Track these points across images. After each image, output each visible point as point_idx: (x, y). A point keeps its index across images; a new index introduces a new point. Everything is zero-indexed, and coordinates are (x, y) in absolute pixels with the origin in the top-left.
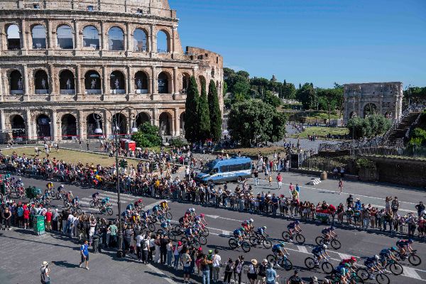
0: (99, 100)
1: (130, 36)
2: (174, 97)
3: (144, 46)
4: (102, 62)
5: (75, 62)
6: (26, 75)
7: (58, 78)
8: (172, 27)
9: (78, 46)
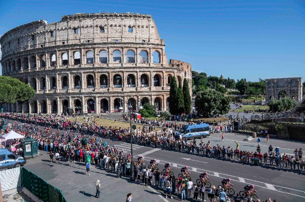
0: (121, 91)
1: (138, 55)
2: (163, 88)
3: (146, 60)
4: (123, 70)
5: (108, 70)
7: (99, 79)
8: (162, 49)
9: (110, 61)
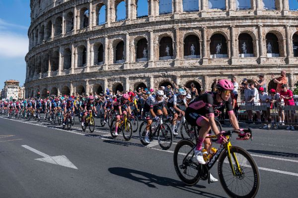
0: (227, 64)
6: (152, 41)
7: (182, 42)
9: (204, 8)
